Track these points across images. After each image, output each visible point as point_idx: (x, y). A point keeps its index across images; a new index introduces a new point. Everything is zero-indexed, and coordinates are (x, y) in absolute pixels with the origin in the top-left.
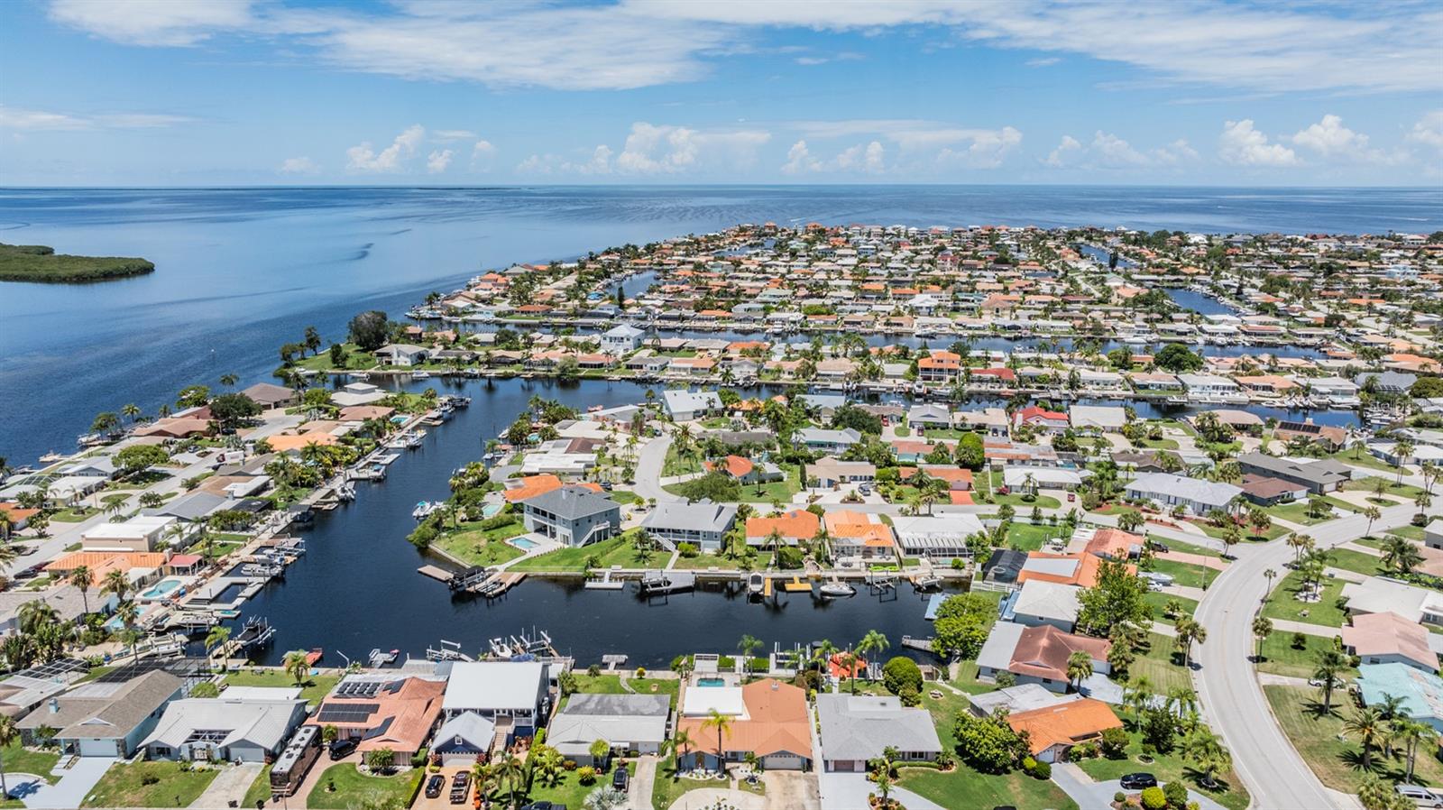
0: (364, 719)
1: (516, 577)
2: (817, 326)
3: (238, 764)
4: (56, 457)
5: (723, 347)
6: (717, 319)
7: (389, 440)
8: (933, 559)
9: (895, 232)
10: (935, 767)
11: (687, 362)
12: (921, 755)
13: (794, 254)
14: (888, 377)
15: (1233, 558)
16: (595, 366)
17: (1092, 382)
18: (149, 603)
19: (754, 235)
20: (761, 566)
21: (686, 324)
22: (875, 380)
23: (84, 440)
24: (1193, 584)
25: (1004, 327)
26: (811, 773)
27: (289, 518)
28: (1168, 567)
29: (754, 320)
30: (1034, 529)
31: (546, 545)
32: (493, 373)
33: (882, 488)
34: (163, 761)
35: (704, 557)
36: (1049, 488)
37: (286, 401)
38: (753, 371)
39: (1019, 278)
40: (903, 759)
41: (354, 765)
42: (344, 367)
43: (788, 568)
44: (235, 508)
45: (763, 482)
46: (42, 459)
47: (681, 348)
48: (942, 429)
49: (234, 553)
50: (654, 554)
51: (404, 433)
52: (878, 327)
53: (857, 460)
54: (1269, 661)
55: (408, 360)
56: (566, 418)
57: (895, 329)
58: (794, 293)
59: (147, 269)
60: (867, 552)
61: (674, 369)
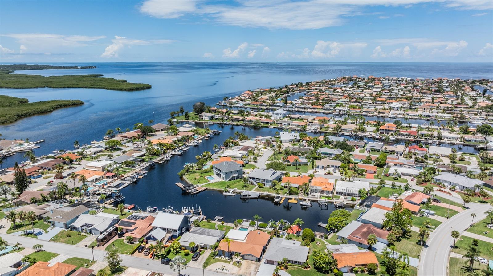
0: (131, 226)
1: (204, 188)
2: (353, 113)
3: (93, 235)
4: (95, 142)
5: (313, 118)
6: (317, 109)
7: (189, 143)
8: (346, 197)
9: (401, 80)
10: (303, 267)
11: (297, 123)
12: (299, 262)
13: (358, 87)
14: (368, 132)
15: (468, 208)
16: (266, 123)
17: (447, 138)
18: (95, 186)
19: (348, 80)
20: (283, 193)
21: (306, 110)
22: (363, 132)
23: (104, 137)
24: (443, 216)
25: (424, 116)
26: (259, 263)
27: (147, 165)
28: (436, 209)
29: (330, 110)
30: (392, 190)
31: (218, 179)
32: (233, 123)
33: (341, 170)
34: (75, 231)
35: (266, 188)
36: (406, 175)
37: (165, 129)
38: (319, 127)
39: (442, 98)
40: (292, 263)
41: (123, 240)
42: (188, 119)
43: (292, 195)
44: (132, 160)
45: (300, 165)
46: (92, 142)
47: (299, 118)
48: (378, 151)
49: (127, 174)
50: (250, 186)
51: (195, 141)
52: (376, 114)
53: (338, 160)
54: (458, 248)
55: (208, 118)
56: (245, 139)
57: (381, 115)
58: (350, 101)
59: (149, 87)
60: (322, 192)
61: (292, 125)
